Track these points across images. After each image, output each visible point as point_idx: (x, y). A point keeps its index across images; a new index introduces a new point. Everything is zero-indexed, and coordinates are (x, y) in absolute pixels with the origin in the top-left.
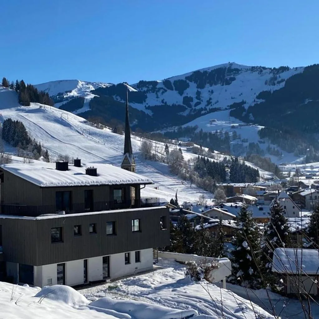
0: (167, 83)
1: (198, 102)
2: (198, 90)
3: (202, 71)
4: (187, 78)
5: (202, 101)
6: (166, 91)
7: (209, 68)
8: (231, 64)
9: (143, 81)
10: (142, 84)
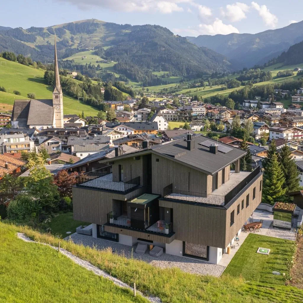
0: (50, 29)
1: (72, 44)
2: (72, 36)
3: (74, 23)
4: (64, 27)
5: (75, 43)
6: (49, 35)
7: (79, 22)
8: (94, 20)
9: (33, 27)
10: (32, 29)
